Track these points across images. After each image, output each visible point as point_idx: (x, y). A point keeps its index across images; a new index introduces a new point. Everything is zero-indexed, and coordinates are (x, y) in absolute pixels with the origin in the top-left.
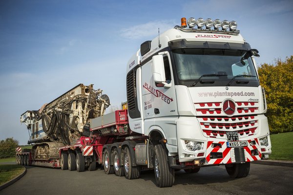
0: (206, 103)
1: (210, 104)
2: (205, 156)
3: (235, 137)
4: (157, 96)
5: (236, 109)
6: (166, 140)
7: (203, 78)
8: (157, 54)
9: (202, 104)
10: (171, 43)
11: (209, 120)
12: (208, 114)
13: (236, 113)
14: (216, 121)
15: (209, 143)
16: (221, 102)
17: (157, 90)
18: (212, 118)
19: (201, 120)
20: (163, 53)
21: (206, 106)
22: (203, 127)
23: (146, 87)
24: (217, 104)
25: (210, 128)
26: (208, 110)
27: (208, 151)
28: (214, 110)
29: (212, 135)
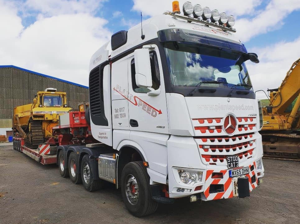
0: (205, 119)
1: (210, 120)
2: (204, 190)
3: (236, 162)
4: (136, 104)
5: (237, 126)
6: (147, 163)
7: (203, 85)
8: (140, 47)
9: (201, 120)
10: (162, 33)
11: (209, 142)
12: (208, 133)
13: (237, 132)
14: (216, 142)
15: (209, 172)
16: (222, 118)
17: (135, 97)
18: (212, 138)
19: (200, 142)
20: (149, 46)
21: (206, 124)
22: (202, 152)
23: (118, 90)
24: (218, 120)
25: (210, 152)
26: (208, 128)
27: (207, 183)
28: (214, 128)
29: (211, 161)
